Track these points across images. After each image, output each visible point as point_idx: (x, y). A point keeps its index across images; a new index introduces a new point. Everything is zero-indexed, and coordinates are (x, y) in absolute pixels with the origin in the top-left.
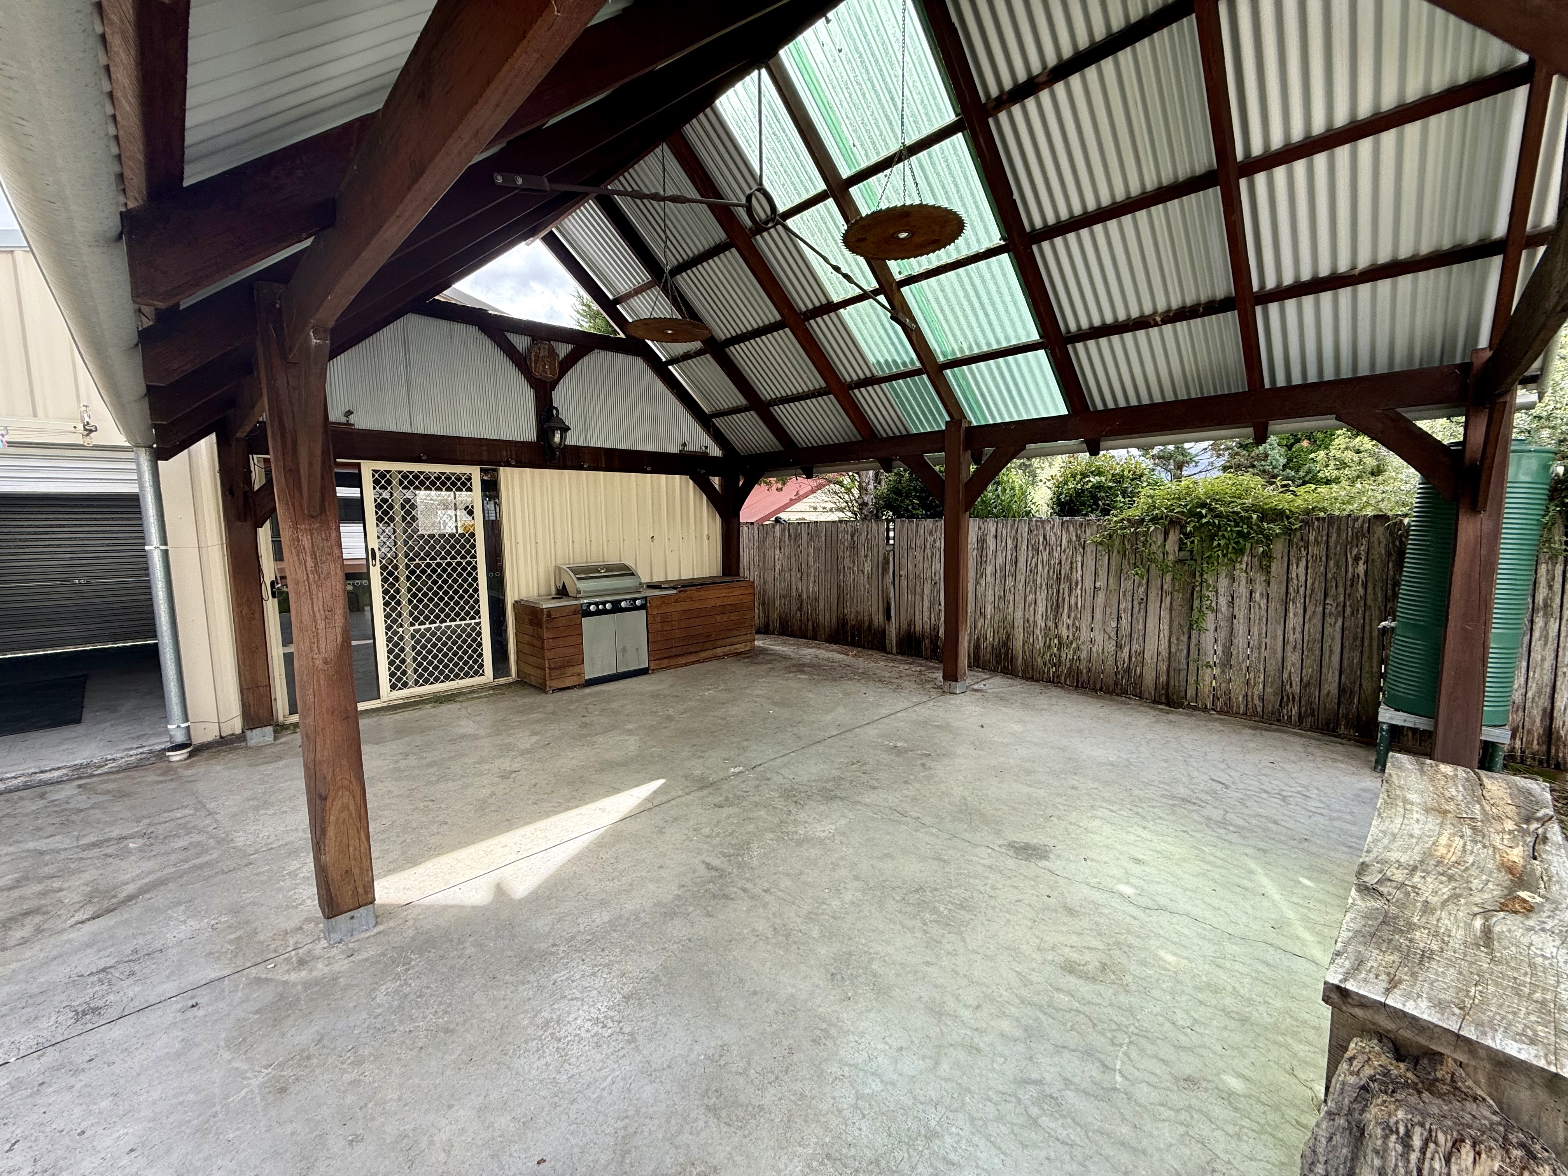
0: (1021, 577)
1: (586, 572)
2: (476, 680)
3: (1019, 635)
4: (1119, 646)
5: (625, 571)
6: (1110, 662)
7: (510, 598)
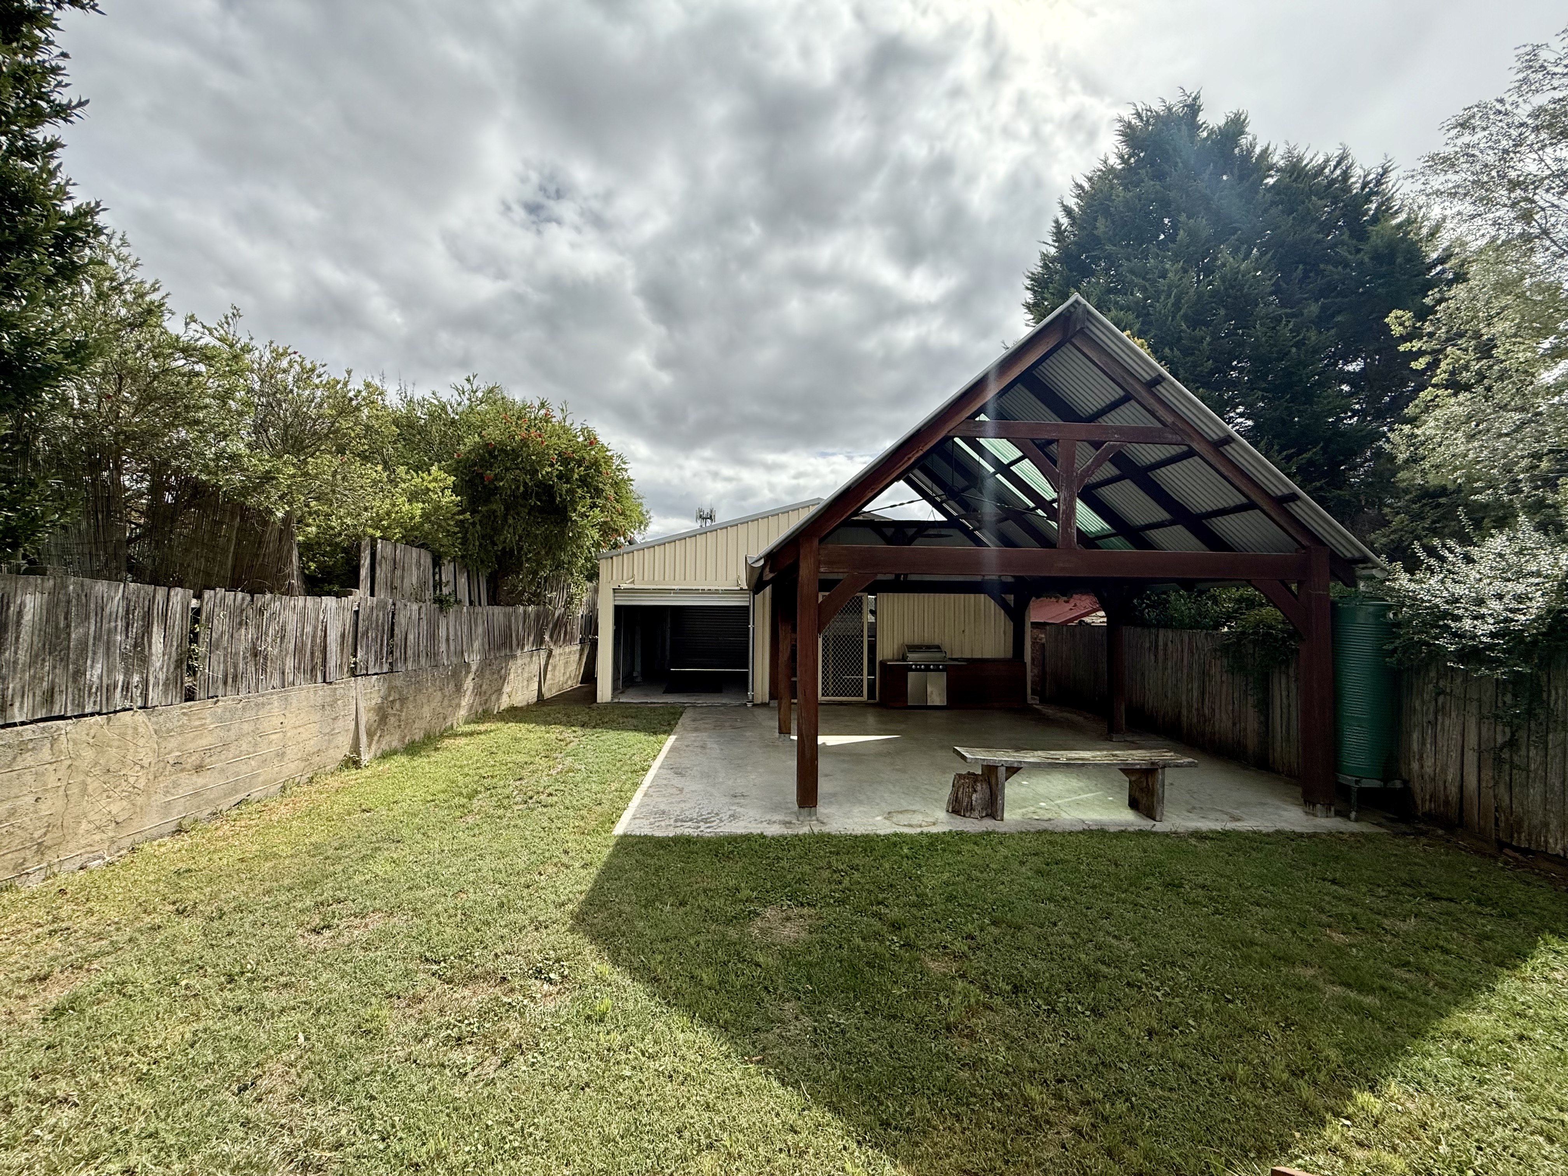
0: (1185, 671)
1: (913, 648)
2: (859, 699)
3: (1184, 712)
4: (1234, 724)
5: (938, 648)
6: (1230, 736)
7: (879, 658)
